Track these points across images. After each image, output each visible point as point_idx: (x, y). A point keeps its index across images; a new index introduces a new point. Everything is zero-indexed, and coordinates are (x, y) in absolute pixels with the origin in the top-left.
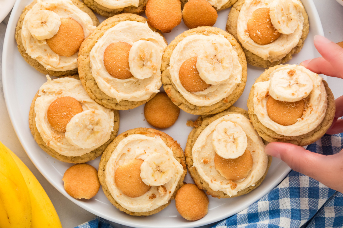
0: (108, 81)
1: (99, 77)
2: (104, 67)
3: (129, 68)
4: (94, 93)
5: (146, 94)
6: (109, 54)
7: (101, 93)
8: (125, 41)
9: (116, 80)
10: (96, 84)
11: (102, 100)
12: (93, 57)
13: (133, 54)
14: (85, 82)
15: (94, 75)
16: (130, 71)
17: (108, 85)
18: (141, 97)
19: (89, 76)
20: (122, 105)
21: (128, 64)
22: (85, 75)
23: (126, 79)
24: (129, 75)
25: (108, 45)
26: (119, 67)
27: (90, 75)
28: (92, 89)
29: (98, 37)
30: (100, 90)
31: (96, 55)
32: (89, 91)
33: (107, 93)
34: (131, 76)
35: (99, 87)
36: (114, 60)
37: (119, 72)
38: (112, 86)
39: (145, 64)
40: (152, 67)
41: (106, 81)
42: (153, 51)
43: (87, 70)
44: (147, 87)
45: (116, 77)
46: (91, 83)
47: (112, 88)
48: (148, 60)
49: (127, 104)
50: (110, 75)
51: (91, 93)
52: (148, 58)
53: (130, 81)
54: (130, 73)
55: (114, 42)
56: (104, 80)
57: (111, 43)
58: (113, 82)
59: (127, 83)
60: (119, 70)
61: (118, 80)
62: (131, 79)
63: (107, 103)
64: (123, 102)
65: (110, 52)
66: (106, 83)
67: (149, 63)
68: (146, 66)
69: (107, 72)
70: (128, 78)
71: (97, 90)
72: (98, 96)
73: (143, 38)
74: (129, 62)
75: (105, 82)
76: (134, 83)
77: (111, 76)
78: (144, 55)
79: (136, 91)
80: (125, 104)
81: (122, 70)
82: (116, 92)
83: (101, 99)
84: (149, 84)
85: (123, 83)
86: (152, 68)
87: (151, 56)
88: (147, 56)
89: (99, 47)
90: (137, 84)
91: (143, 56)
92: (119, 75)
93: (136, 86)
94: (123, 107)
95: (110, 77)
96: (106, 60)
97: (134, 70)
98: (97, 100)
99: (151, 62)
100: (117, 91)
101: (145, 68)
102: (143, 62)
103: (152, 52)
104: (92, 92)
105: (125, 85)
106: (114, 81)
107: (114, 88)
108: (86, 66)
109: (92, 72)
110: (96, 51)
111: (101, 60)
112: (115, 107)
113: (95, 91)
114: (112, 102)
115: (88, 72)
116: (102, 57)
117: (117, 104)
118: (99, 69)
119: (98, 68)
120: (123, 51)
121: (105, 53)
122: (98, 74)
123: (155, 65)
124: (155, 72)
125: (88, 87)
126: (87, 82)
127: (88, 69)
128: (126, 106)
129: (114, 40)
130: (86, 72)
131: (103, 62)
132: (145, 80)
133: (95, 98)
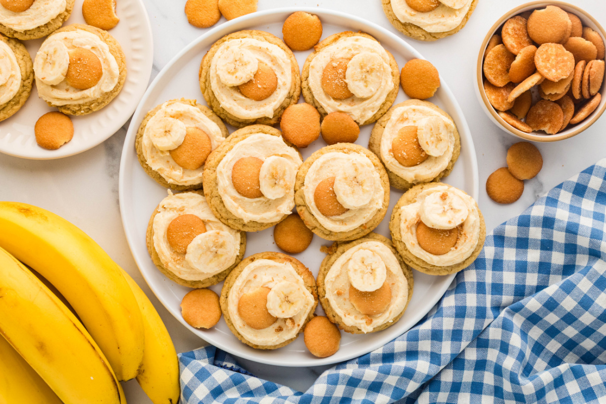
0: (235, 199)
1: (226, 195)
2: (232, 184)
3: (259, 187)
4: (219, 211)
5: (277, 215)
6: (238, 170)
7: (227, 212)
8: (257, 156)
9: (244, 199)
10: (222, 202)
11: (228, 219)
12: (221, 172)
13: (264, 172)
14: (210, 199)
15: (221, 192)
16: (261, 189)
17: (236, 204)
18: (271, 218)
19: (214, 193)
20: (250, 226)
21: (259, 182)
22: (210, 192)
23: (255, 198)
24: (259, 194)
25: (237, 159)
26: (248, 185)
27: (216, 192)
28: (217, 207)
29: (227, 150)
30: (226, 209)
31: (223, 170)
32: (214, 209)
33: (234, 213)
34: (261, 195)
35: (225, 205)
36: (243, 177)
37: (248, 190)
38: (240, 205)
39: (277, 182)
40: (285, 186)
41: (233, 200)
42: (287, 168)
44: (278, 207)
45: (245, 196)
46: (217, 201)
47: (239, 207)
48: (281, 178)
49: (255, 225)
50: (237, 193)
51: (217, 212)
52: (281, 176)
53: (259, 201)
54: (260, 192)
55: (244, 156)
56: (231, 198)
57: (241, 158)
59: (256, 202)
60: (249, 188)
61: (246, 199)
62: (261, 199)
63: (233, 224)
64: (251, 223)
65: (239, 168)
66: (233, 202)
67: (282, 182)
68: (278, 185)
69: (235, 190)
70: (257, 197)
71: (223, 208)
72: (224, 215)
73: (277, 153)
74: (260, 180)
76: (264, 203)
79: (265, 211)
80: (253, 225)
81: (252, 188)
84: (281, 204)
85: (252, 203)
87: (284, 174)
88: (280, 174)
89: (227, 161)
90: (267, 204)
91: (276, 174)
92: (248, 193)
93: (266, 206)
94: (251, 228)
95: (238, 196)
96: (235, 176)
97: (264, 189)
98: (222, 220)
99: (284, 180)
100: (245, 211)
101: (276, 187)
102: (275, 180)
103: (285, 170)
104: (217, 211)
105: (254, 204)
106: (241, 200)
107: (242, 207)
108: (212, 182)
109: (219, 189)
110: (224, 166)
111: (228, 177)
112: (242, 228)
113: (221, 210)
114: (239, 223)
115: (214, 188)
116: (230, 173)
117: (244, 225)
118: (227, 187)
119: (226, 185)
120: (254, 168)
121: (233, 168)
122: (225, 191)
123: (288, 184)
124: (287, 191)
125: (213, 205)
126: (212, 200)
127: (214, 185)
128: (254, 227)
130: (211, 188)
131: (231, 178)
132: (277, 200)
133: (220, 217)
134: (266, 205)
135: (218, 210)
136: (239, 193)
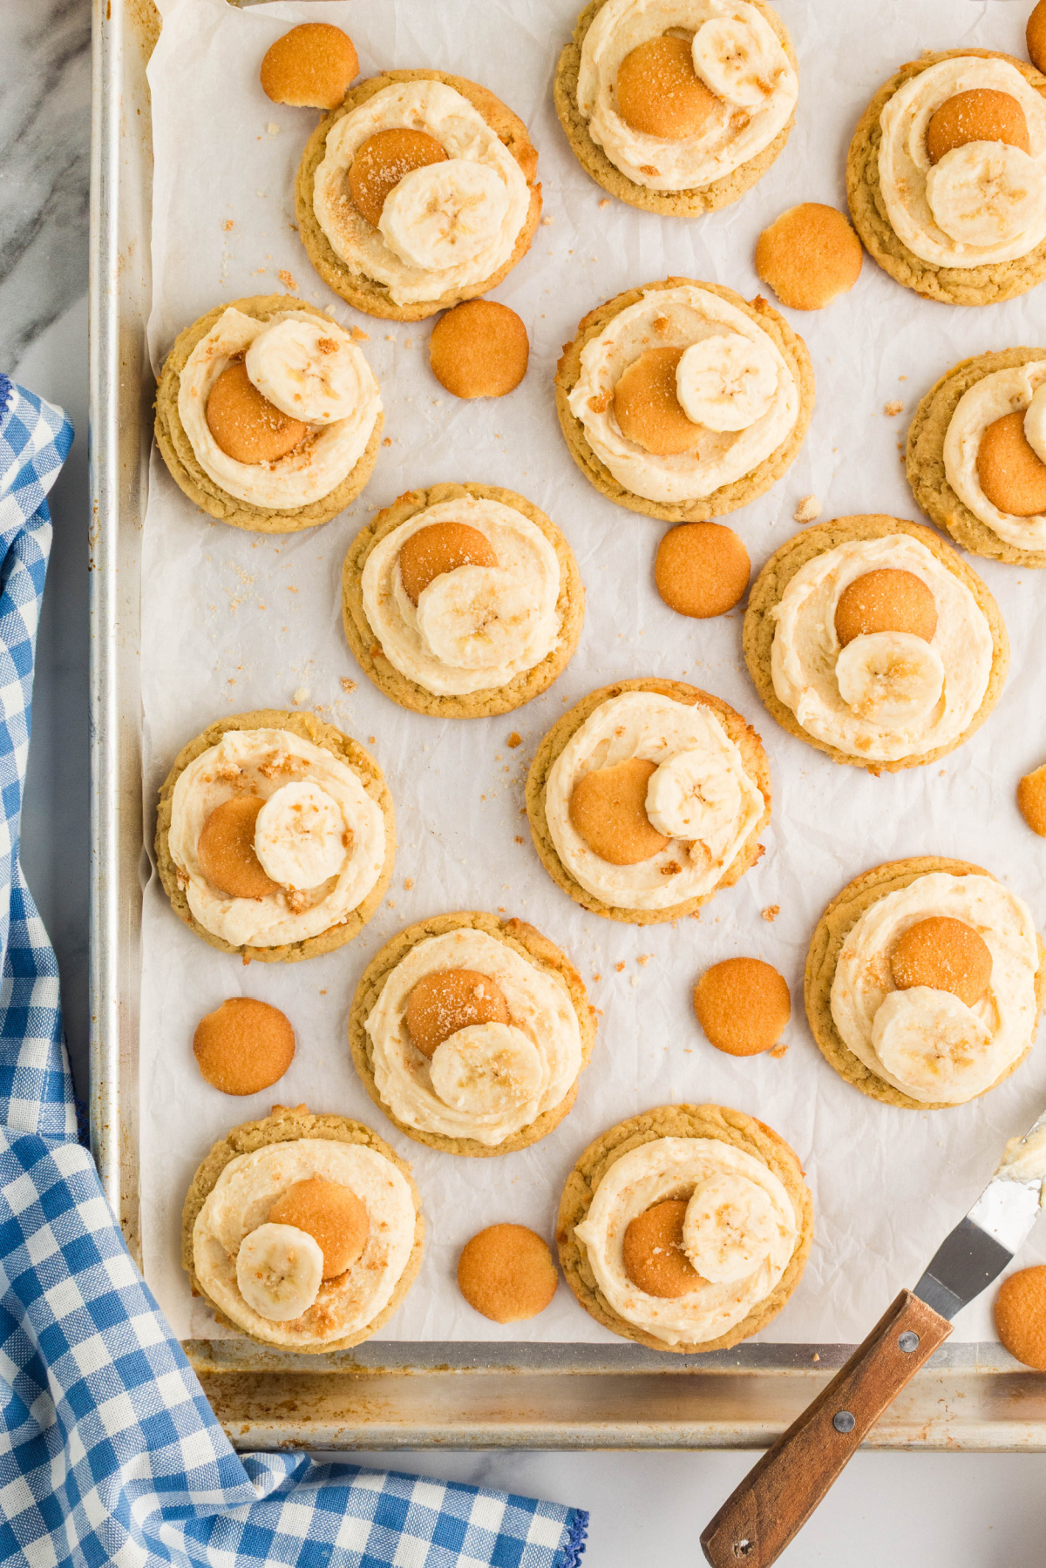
0: (831, 579)
1: (840, 557)
2: (869, 571)
3: (866, 634)
4: (795, 551)
5: (793, 688)
6: (905, 583)
7: (797, 567)
8: (938, 633)
9: (833, 602)
10: (820, 552)
11: (775, 573)
12: (897, 543)
13: (908, 642)
14: (825, 529)
15: (845, 547)
16: (860, 637)
17: (819, 579)
18: (785, 673)
19: (838, 536)
20: (760, 628)
21: (880, 631)
22: (843, 528)
23: (837, 628)
24: (847, 636)
25: (929, 585)
26: (869, 607)
27: (845, 538)
28: (805, 544)
29: (947, 563)
30: (803, 564)
31: (902, 547)
32: (799, 540)
33: (795, 580)
34: (843, 642)
35: (813, 560)
36: (888, 594)
37: (857, 607)
38: (816, 592)
39: (878, 677)
40: (870, 700)
41: (829, 575)
42: (914, 702)
43: (858, 531)
44: (814, 690)
45: (841, 603)
46: (821, 543)
47: (813, 588)
48: (890, 688)
49: (765, 637)
50: (846, 585)
51: (792, 545)
52: (896, 688)
53: (829, 641)
54: (853, 637)
55: (937, 600)
56: (833, 570)
57: (934, 593)
58: (828, 593)
59: (825, 631)
60: (863, 607)
61: (834, 606)
62: (835, 644)
63: (765, 586)
64: (767, 629)
65: (911, 587)
66: (825, 576)
67: (879, 690)
68: (872, 682)
69: (854, 578)
70: (838, 634)
71: (804, 557)
72: (787, 561)
73: (947, 684)
74: (886, 633)
75: (827, 571)
76: (823, 654)
77: (843, 589)
78: (903, 673)
79: (801, 658)
81: (862, 616)
82: (799, 602)
83: (777, 570)
84: (820, 696)
85: (824, 622)
86: (866, 699)
87: (899, 697)
88: (901, 684)
89: (923, 558)
90: (820, 663)
91: (903, 670)
92: (848, 608)
93: (814, 662)
94: (754, 632)
95: (839, 587)
96: (889, 575)
97: (862, 646)
98: (772, 562)
99: (885, 698)
100: (801, 608)
101: (868, 678)
102: (885, 670)
103: (910, 700)
104: (796, 546)
105: (820, 627)
106: (829, 596)
107: (810, 598)
108: (868, 529)
109: (853, 543)
110: (910, 549)
111: (886, 562)
112: (755, 609)
113: (799, 554)
114: (768, 599)
115: (853, 534)
116: (896, 564)
117: (762, 614)
118: (862, 558)
119: (865, 554)
120: (913, 621)
121: (907, 573)
122: (849, 556)
123: (876, 708)
124: (856, 709)
125: (810, 537)
126: (823, 533)
127: (862, 533)
128: (757, 639)
129: (942, 602)
130: (852, 528)
131: (883, 568)
132: (834, 682)
133: (779, 555)
134: (818, 659)
135: (798, 549)
136: (848, 588)
